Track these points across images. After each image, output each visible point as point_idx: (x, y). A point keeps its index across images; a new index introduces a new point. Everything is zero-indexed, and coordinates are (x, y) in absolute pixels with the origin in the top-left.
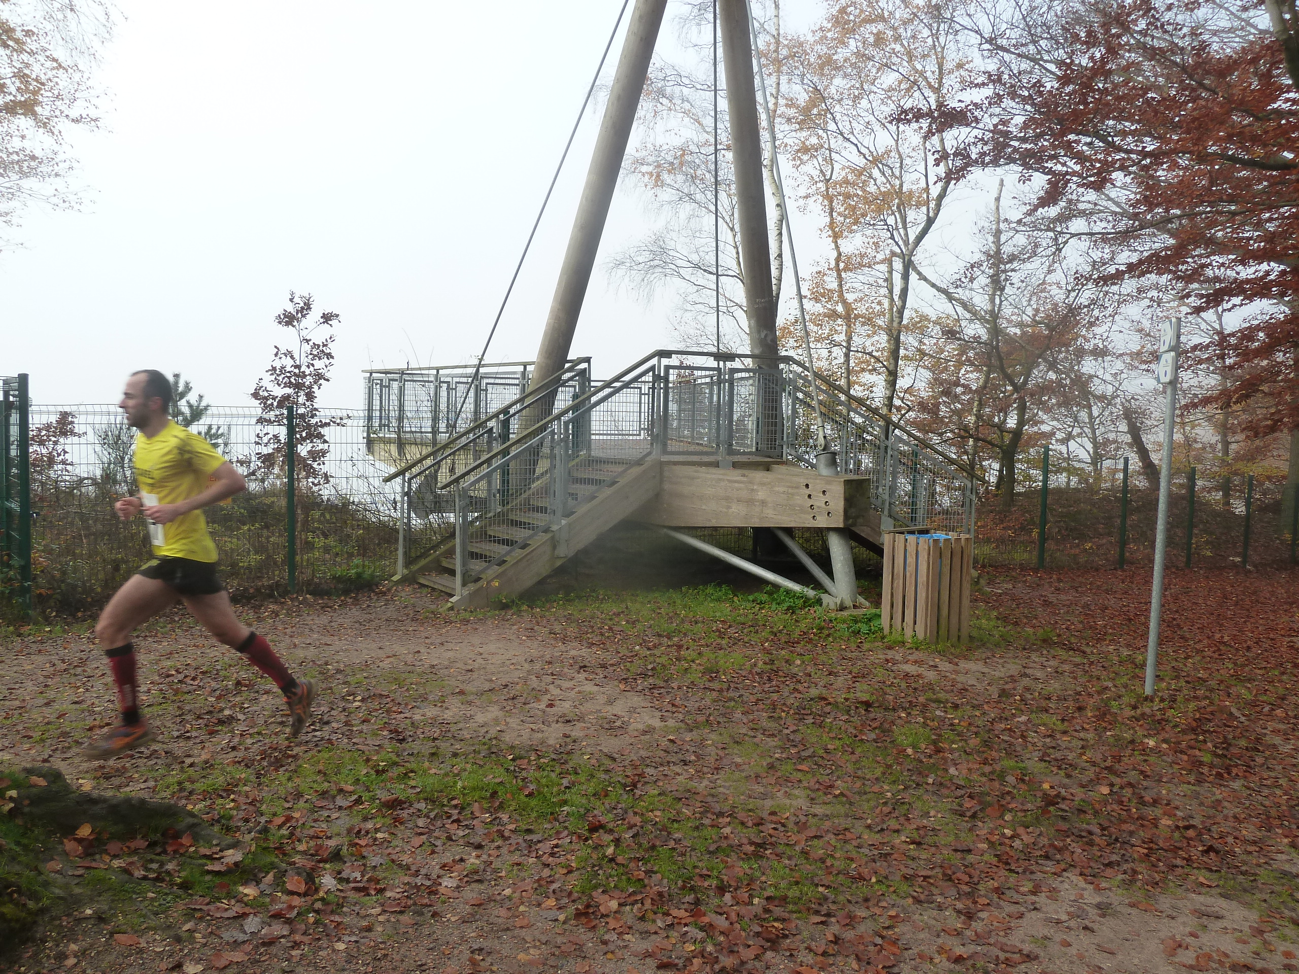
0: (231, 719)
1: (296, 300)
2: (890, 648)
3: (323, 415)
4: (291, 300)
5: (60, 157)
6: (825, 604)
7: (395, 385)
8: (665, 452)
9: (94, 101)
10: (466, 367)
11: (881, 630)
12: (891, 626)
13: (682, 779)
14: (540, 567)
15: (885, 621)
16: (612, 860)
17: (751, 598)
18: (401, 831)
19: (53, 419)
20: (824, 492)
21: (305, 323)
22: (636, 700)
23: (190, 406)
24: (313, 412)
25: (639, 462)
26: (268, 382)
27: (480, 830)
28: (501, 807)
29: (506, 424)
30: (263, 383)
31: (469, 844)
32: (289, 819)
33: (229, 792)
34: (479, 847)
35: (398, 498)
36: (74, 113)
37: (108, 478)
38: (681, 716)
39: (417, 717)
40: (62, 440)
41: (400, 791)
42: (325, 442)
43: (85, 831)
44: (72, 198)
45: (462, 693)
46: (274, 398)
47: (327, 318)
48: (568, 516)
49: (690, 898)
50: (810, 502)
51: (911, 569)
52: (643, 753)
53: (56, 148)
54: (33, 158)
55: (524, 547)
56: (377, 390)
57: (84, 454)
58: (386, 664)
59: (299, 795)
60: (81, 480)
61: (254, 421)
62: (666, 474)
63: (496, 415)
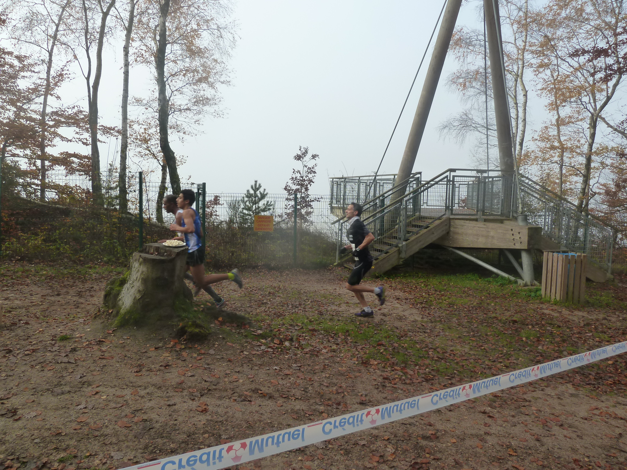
0: (266, 303)
1: (302, 150)
2: (542, 303)
3: (311, 197)
4: (300, 150)
5: (217, 97)
6: (519, 283)
7: (342, 184)
8: (452, 214)
9: (229, 74)
10: (369, 176)
11: (541, 295)
12: (545, 294)
13: (421, 336)
14: (393, 261)
15: (543, 292)
16: (381, 353)
17: (486, 279)
18: (314, 338)
19: (213, 198)
20: (519, 233)
21: (305, 159)
22: (414, 311)
23: (261, 193)
24: (308, 196)
25: (439, 218)
26: (290, 184)
27: (339, 340)
28: (349, 335)
29: (383, 201)
30: (288, 184)
31: (334, 343)
32: (279, 330)
33: (262, 321)
34: (338, 344)
35: (337, 231)
36: (222, 80)
37: (231, 221)
38: (430, 318)
39: (329, 309)
40: (215, 206)
41: (316, 327)
42: (312, 208)
43: (220, 319)
44: (220, 113)
45: (347, 303)
46: (293, 190)
47: (314, 157)
48: (406, 240)
49: (403, 365)
50: (513, 237)
51: (554, 269)
52: (410, 328)
53: (215, 94)
54: (207, 99)
55: (387, 253)
56: (335, 187)
57: (223, 212)
58: (322, 292)
59: (283, 324)
60: (222, 222)
61: (284, 199)
62: (452, 224)
63: (379, 197)
